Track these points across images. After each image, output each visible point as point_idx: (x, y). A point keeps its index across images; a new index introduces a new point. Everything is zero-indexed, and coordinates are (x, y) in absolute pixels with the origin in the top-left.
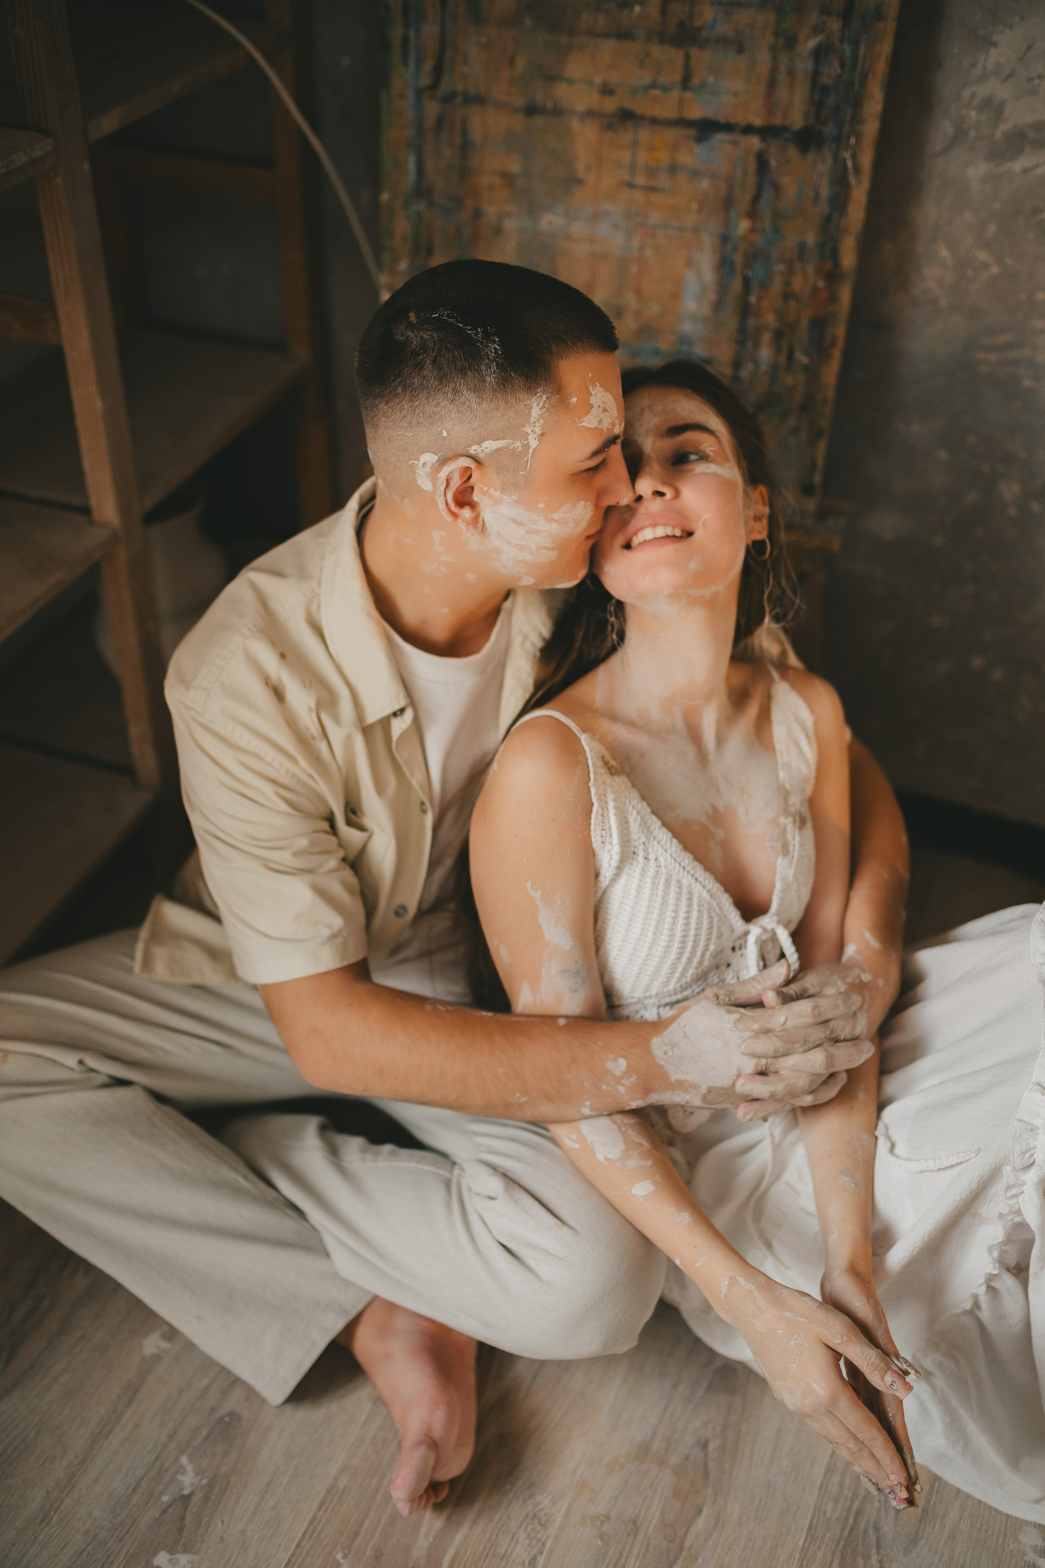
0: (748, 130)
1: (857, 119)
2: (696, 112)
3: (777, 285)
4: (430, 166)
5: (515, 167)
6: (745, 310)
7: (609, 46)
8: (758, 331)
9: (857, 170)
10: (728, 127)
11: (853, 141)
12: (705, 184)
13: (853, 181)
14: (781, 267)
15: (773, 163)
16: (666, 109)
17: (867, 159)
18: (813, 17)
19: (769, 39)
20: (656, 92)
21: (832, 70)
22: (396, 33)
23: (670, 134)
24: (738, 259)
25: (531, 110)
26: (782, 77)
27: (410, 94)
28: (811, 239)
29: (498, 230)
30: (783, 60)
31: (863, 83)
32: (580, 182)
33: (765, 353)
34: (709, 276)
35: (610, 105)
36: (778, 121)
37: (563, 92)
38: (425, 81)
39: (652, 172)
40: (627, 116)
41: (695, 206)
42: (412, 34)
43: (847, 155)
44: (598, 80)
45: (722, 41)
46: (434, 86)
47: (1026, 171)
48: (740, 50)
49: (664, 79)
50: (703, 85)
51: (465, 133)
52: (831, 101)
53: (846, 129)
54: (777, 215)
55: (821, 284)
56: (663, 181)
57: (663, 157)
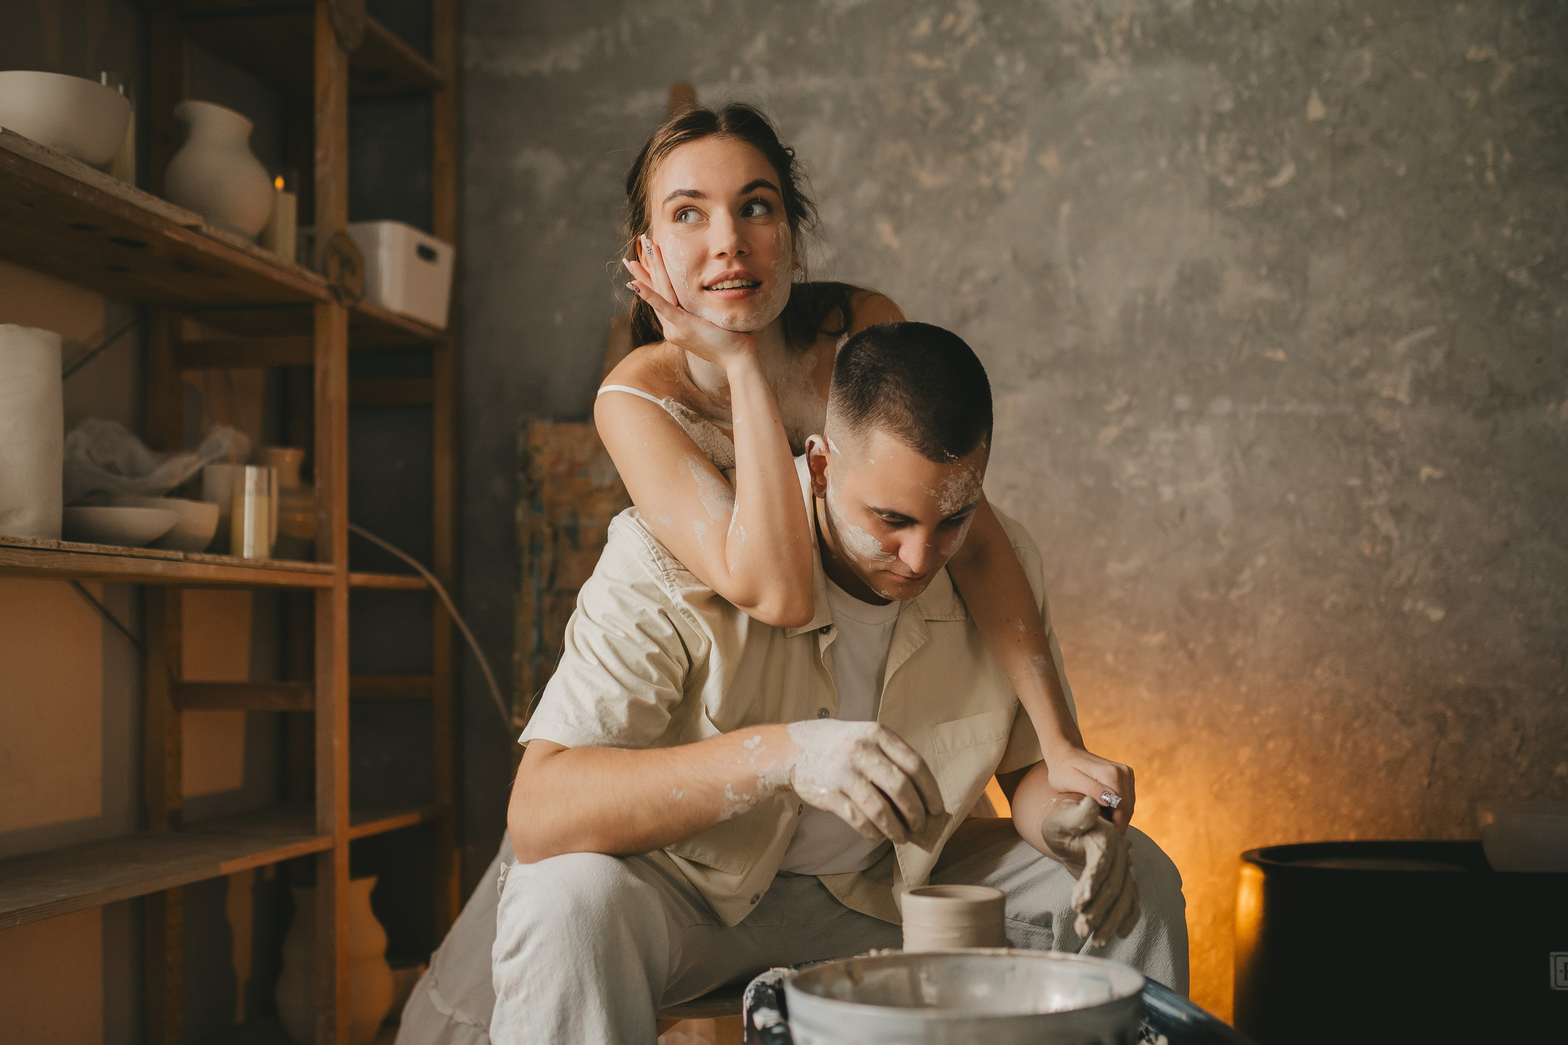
27: (534, 593)
38: (544, 583)
42: (535, 559)
46: (549, 587)
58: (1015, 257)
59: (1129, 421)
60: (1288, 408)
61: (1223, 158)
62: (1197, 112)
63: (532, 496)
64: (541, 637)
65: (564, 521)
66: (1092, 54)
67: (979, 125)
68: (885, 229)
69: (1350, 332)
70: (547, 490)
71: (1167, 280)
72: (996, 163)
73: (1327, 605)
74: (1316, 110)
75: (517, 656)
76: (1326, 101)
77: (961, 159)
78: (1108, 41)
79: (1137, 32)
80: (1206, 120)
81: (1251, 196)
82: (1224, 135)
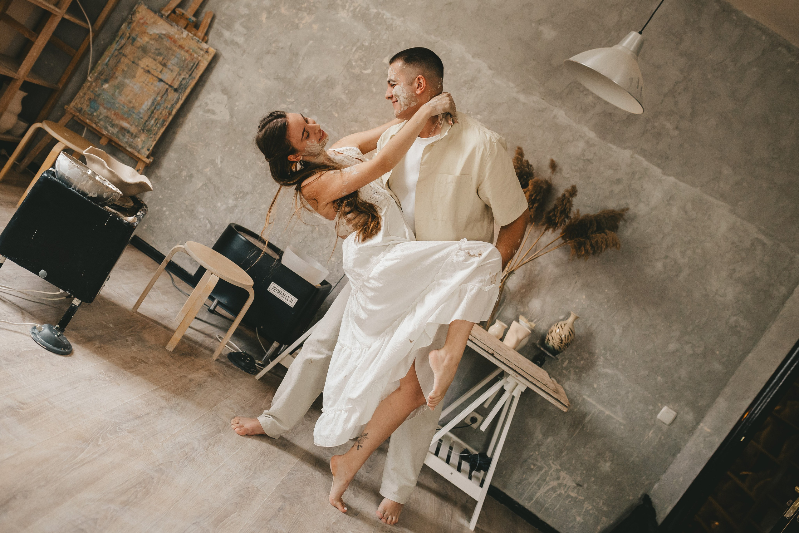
0: (167, 84)
1: (185, 91)
2: (160, 77)
3: (160, 111)
4: (111, 61)
5: (125, 69)
6: (153, 112)
7: (151, 60)
8: (153, 117)
9: (181, 99)
10: (164, 82)
11: (183, 94)
12: (156, 89)
13: (180, 100)
14: (162, 108)
15: (169, 91)
16: (156, 74)
17: (184, 98)
18: (185, 73)
19: (177, 72)
20: (155, 71)
21: (184, 82)
22: (117, 39)
23: (154, 78)
24: (156, 103)
25: (133, 62)
26: (176, 79)
27: (114, 49)
28: (169, 106)
29: (117, 78)
30: (178, 77)
31: (188, 86)
32: (135, 77)
33: (152, 122)
34: (149, 104)
35: (147, 69)
36: (172, 85)
37: (140, 62)
38: (118, 48)
39: (148, 82)
40: (149, 72)
41: (153, 91)
42: (120, 40)
43: (181, 96)
44: (147, 64)
45: (170, 69)
46: (119, 50)
47: (208, 116)
48: (172, 71)
49: (158, 70)
50: (163, 74)
51: (120, 59)
52: (182, 86)
53: (182, 92)
54: (165, 99)
55: (167, 114)
56: (149, 84)
57: (152, 81)
58: (291, 46)
59: (290, 106)
60: (330, 129)
61: (356, 57)
62: (358, 41)
63: (130, 23)
64: (109, 61)
65: (133, 35)
66: (344, 7)
67: (305, 5)
68: (264, 15)
69: (356, 121)
70: (135, 24)
71: (323, 77)
72: (302, 19)
75: (99, 62)
77: (294, 11)
78: (350, 7)
79: (358, 10)
80: (359, 44)
81: (357, 71)
82: (360, 51)
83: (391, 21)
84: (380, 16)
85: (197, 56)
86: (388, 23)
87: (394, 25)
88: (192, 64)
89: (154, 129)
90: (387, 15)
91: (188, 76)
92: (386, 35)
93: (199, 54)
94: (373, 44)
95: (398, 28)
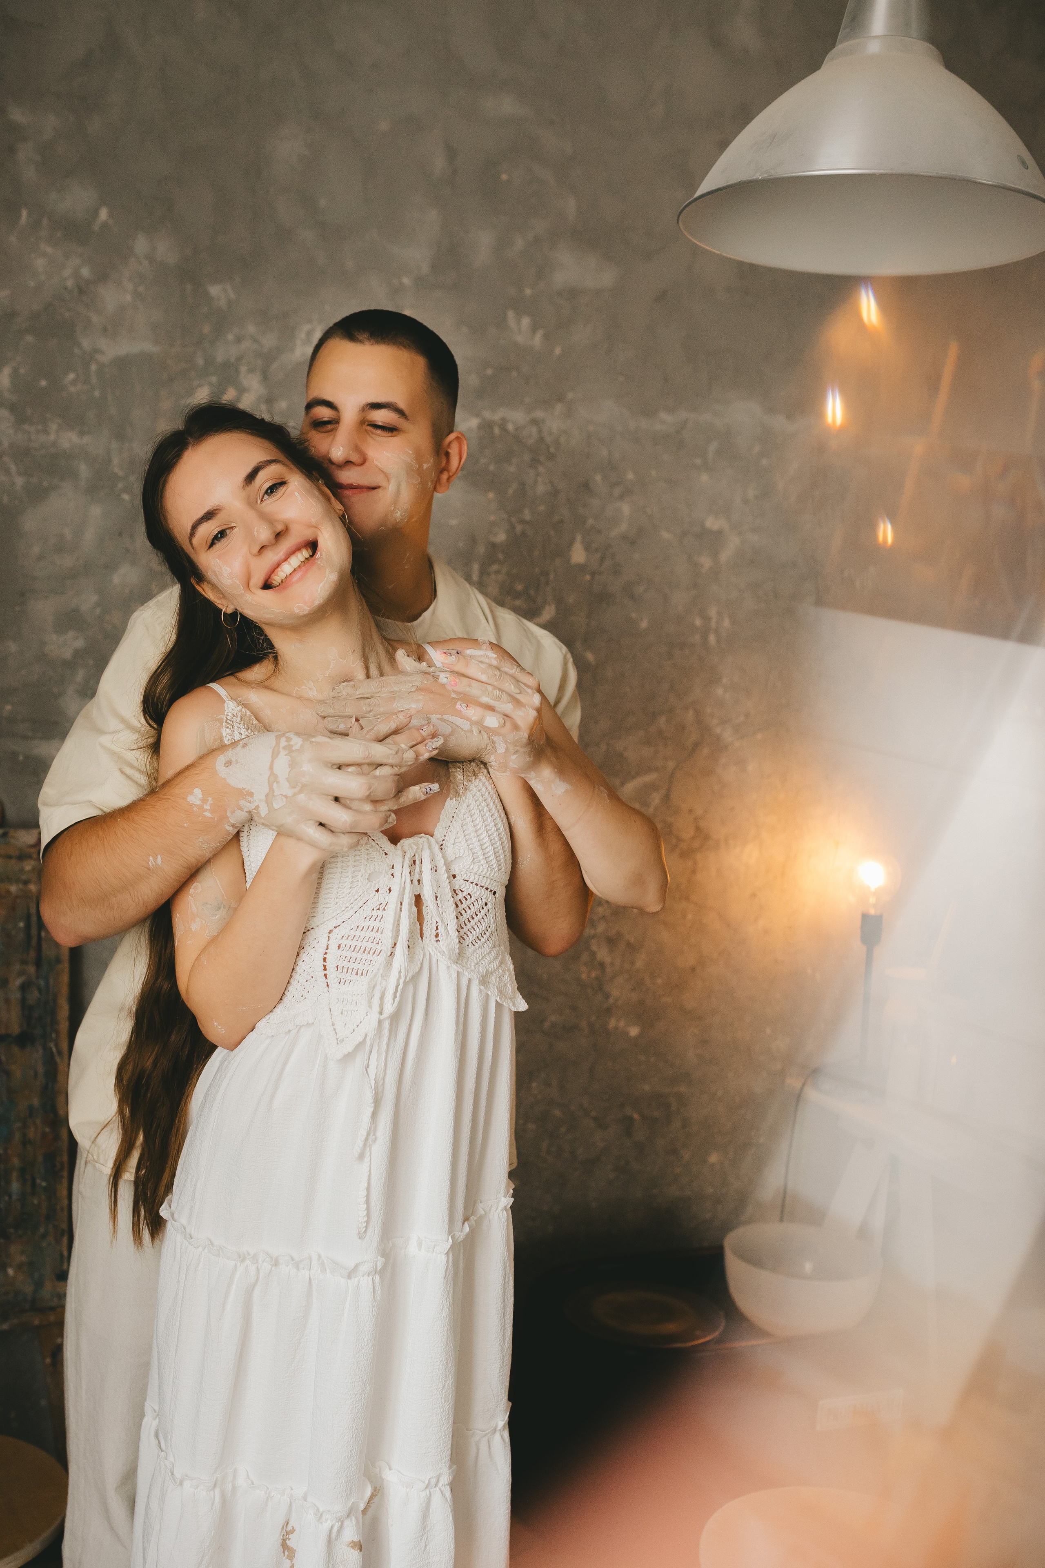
1: (52, 1022)
3: (17, 1136)
9: (60, 1053)
11: (52, 1036)
13: (58, 1060)
14: (17, 1125)
17: (65, 1045)
18: (17, 967)
21: (34, 996)
28: (33, 1101)
31: (55, 1000)
43: (50, 1045)
52: (35, 1014)
53: (47, 1029)
54: (9, 1090)
55: (47, 1130)
62: (473, 540)
73: (547, 1025)
74: (578, 555)
76: (587, 548)
80: (481, 549)
82: (495, 567)
83: (534, 430)
84: (497, 431)
85: (21, 886)
86: (530, 442)
87: (548, 439)
88: (21, 924)
89: (36, 1202)
90: (516, 417)
91: (32, 969)
92: (540, 479)
93: (24, 877)
94: (519, 528)
95: (562, 440)
